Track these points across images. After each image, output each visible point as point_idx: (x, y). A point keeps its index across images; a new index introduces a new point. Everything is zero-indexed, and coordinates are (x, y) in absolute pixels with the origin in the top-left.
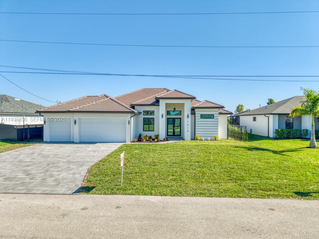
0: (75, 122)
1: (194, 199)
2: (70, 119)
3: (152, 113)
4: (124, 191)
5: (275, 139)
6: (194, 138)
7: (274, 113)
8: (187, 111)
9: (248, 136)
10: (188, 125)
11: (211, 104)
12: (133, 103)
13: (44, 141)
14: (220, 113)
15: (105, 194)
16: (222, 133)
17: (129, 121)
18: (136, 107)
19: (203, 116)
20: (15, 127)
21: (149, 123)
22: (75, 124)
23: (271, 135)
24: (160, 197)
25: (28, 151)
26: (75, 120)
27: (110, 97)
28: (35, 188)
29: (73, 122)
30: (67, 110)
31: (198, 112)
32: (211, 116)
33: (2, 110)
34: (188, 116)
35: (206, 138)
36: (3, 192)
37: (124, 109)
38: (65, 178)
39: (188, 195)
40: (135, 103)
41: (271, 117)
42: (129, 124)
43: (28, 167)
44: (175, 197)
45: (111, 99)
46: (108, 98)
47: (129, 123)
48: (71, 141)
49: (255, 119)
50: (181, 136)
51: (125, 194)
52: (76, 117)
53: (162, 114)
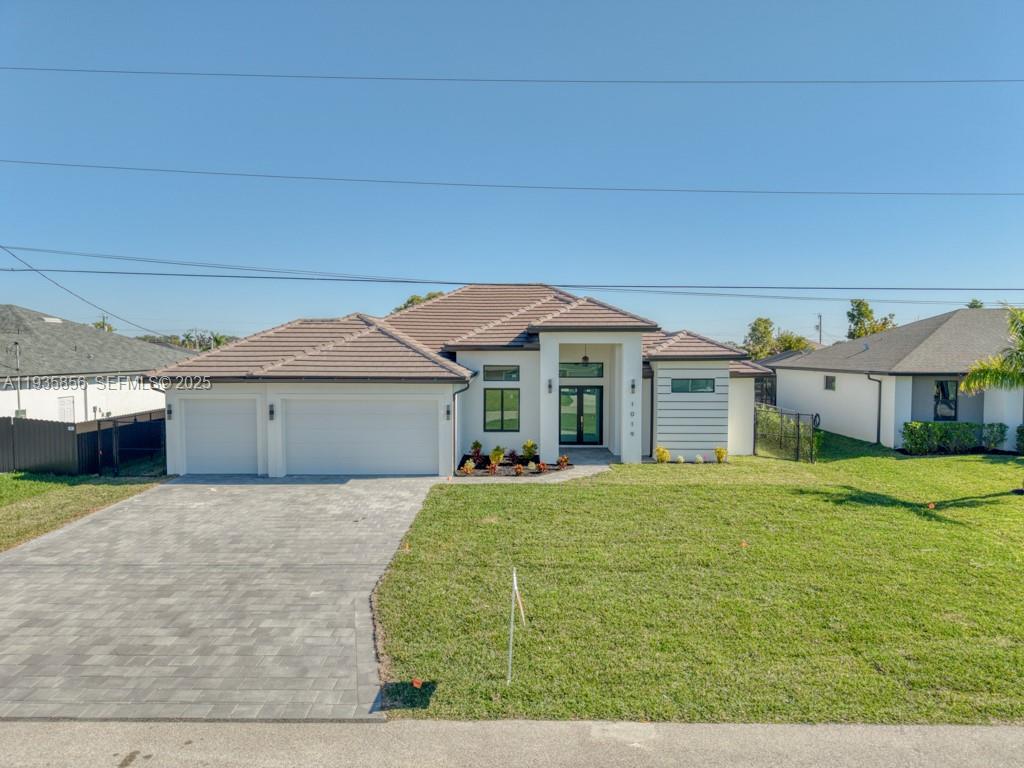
0: (272, 412)
1: (761, 734)
2: (255, 401)
3: (513, 373)
4: (529, 704)
5: (903, 452)
6: (649, 457)
7: (900, 370)
8: (629, 369)
9: (817, 446)
10: (632, 414)
11: (705, 344)
12: (451, 343)
13: (169, 473)
14: (735, 375)
15: (472, 716)
16: (737, 436)
17: (448, 406)
18: (460, 355)
19: (679, 386)
20: (71, 429)
21: (502, 411)
22: (272, 418)
23: (889, 439)
24: (651, 726)
25: (133, 519)
26: (271, 406)
27: (380, 325)
28: (237, 695)
29: (262, 412)
30: (244, 374)
31: (664, 374)
32: (708, 385)
33: (17, 370)
34: (633, 386)
35: (690, 455)
36: (136, 715)
37: (430, 369)
38: (312, 646)
39: (735, 716)
40: (456, 342)
41: (890, 384)
42: (448, 419)
43: (169, 596)
44: (696, 726)
45: (383, 333)
46: (373, 329)
47: (448, 412)
48: (260, 472)
49: (830, 384)
50: (601, 443)
51: (536, 716)
52: (275, 394)
53: (550, 381)
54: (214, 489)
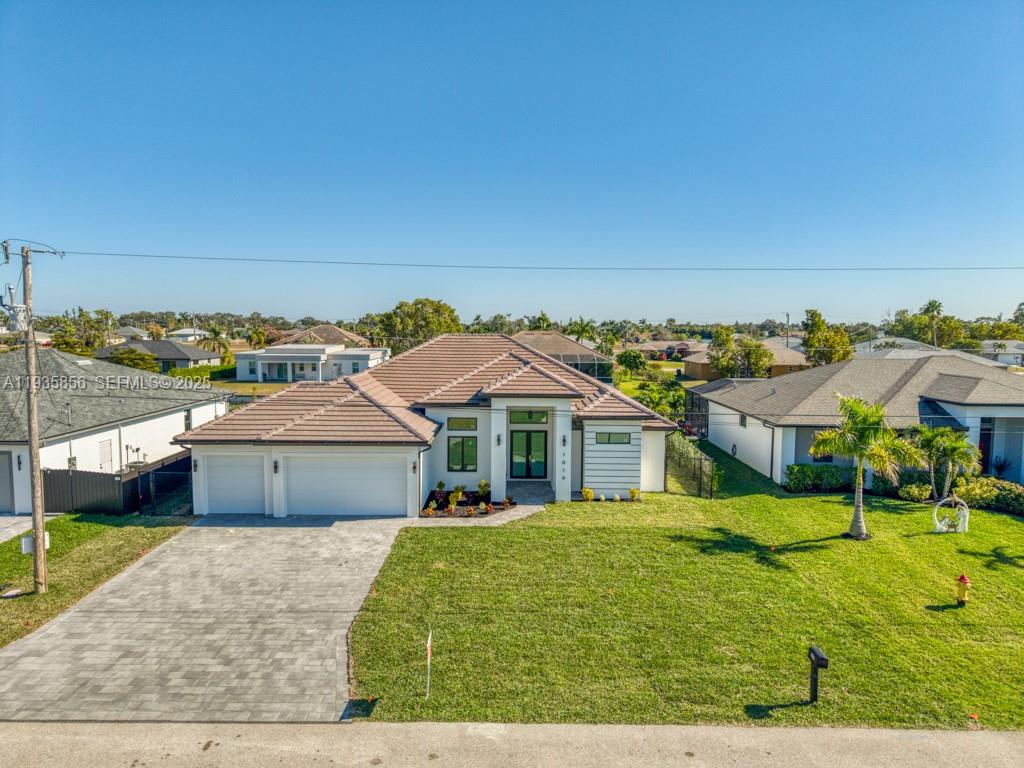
0: (276, 467)
2: (262, 457)
3: (471, 423)
4: (434, 712)
5: (789, 490)
6: (578, 495)
7: (784, 423)
8: (562, 428)
9: (718, 483)
10: (564, 463)
11: (625, 405)
12: (421, 401)
13: (195, 513)
14: (646, 429)
15: (401, 720)
16: (649, 473)
17: (414, 463)
18: (429, 412)
19: (608, 439)
20: (117, 479)
21: (463, 455)
22: (276, 471)
23: (778, 478)
24: (502, 725)
26: (276, 463)
27: (363, 389)
29: (268, 467)
30: (254, 438)
31: (591, 429)
32: (625, 439)
33: (69, 425)
34: (564, 441)
35: (610, 494)
37: (401, 434)
38: (308, 672)
40: (425, 399)
41: (779, 432)
42: (414, 472)
43: (212, 633)
45: (365, 397)
46: (357, 393)
47: (415, 468)
48: (267, 512)
49: (743, 423)
50: (545, 477)
51: (438, 720)
52: (278, 453)
53: (499, 436)
54: (232, 530)
